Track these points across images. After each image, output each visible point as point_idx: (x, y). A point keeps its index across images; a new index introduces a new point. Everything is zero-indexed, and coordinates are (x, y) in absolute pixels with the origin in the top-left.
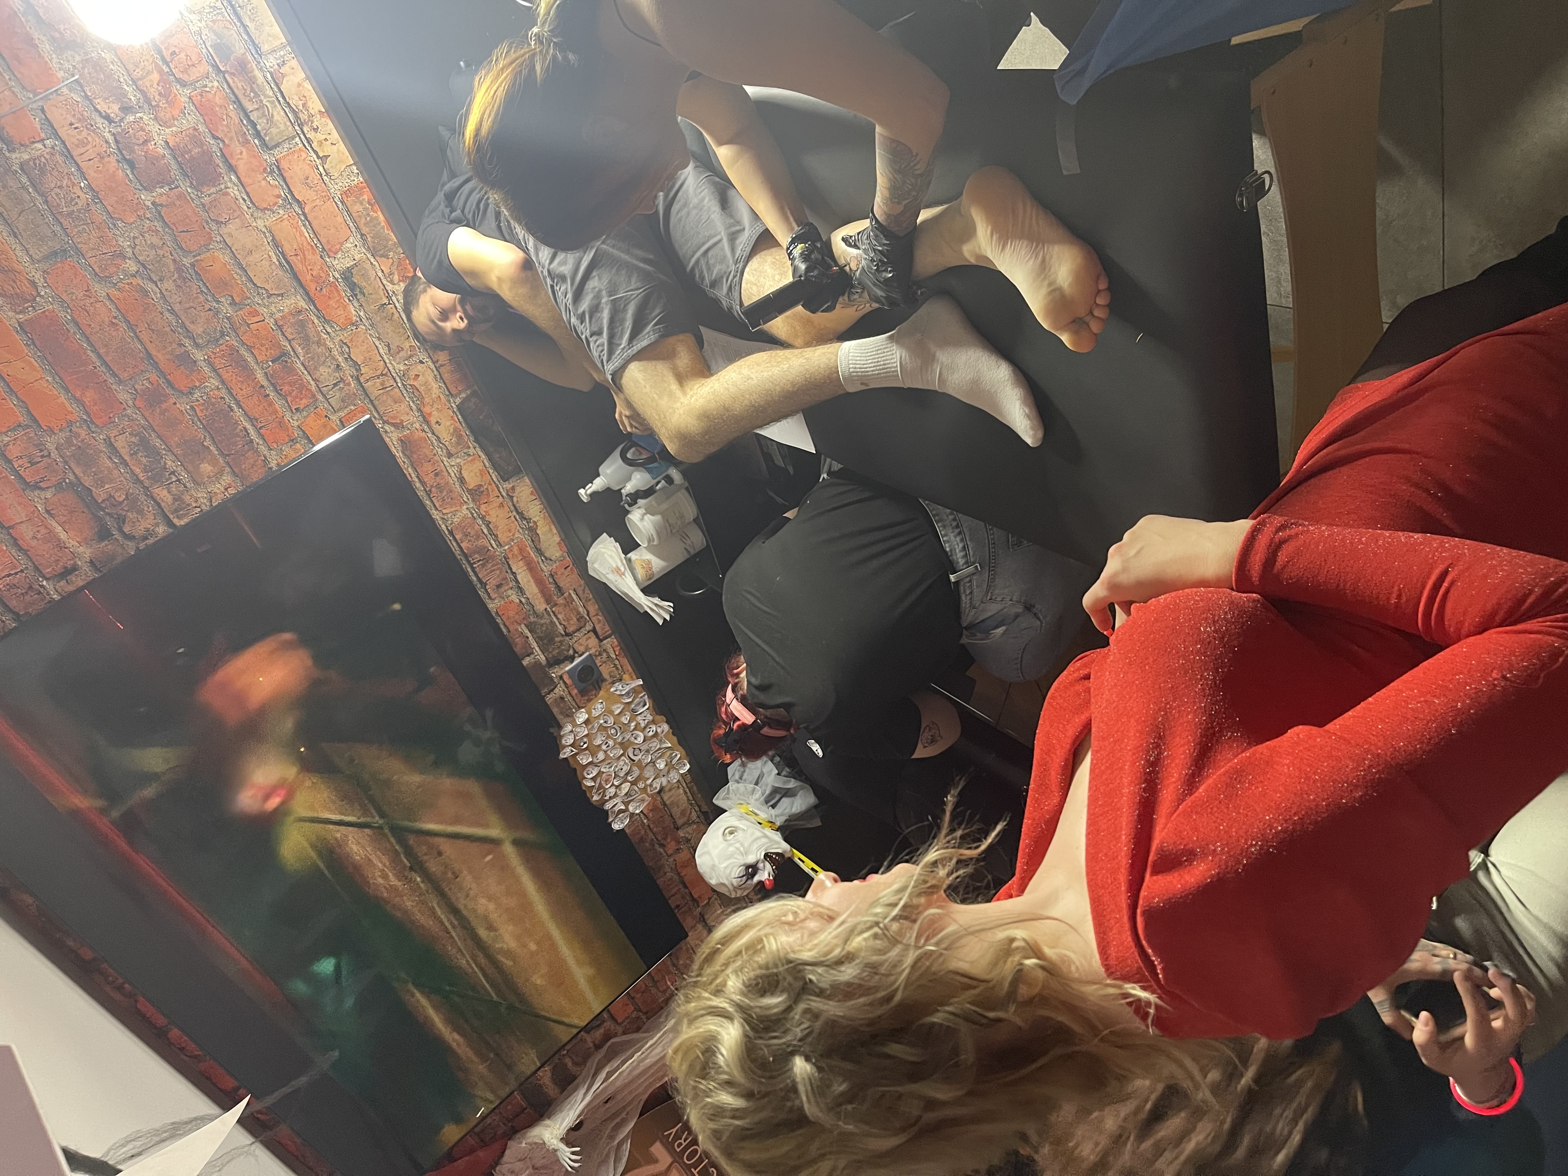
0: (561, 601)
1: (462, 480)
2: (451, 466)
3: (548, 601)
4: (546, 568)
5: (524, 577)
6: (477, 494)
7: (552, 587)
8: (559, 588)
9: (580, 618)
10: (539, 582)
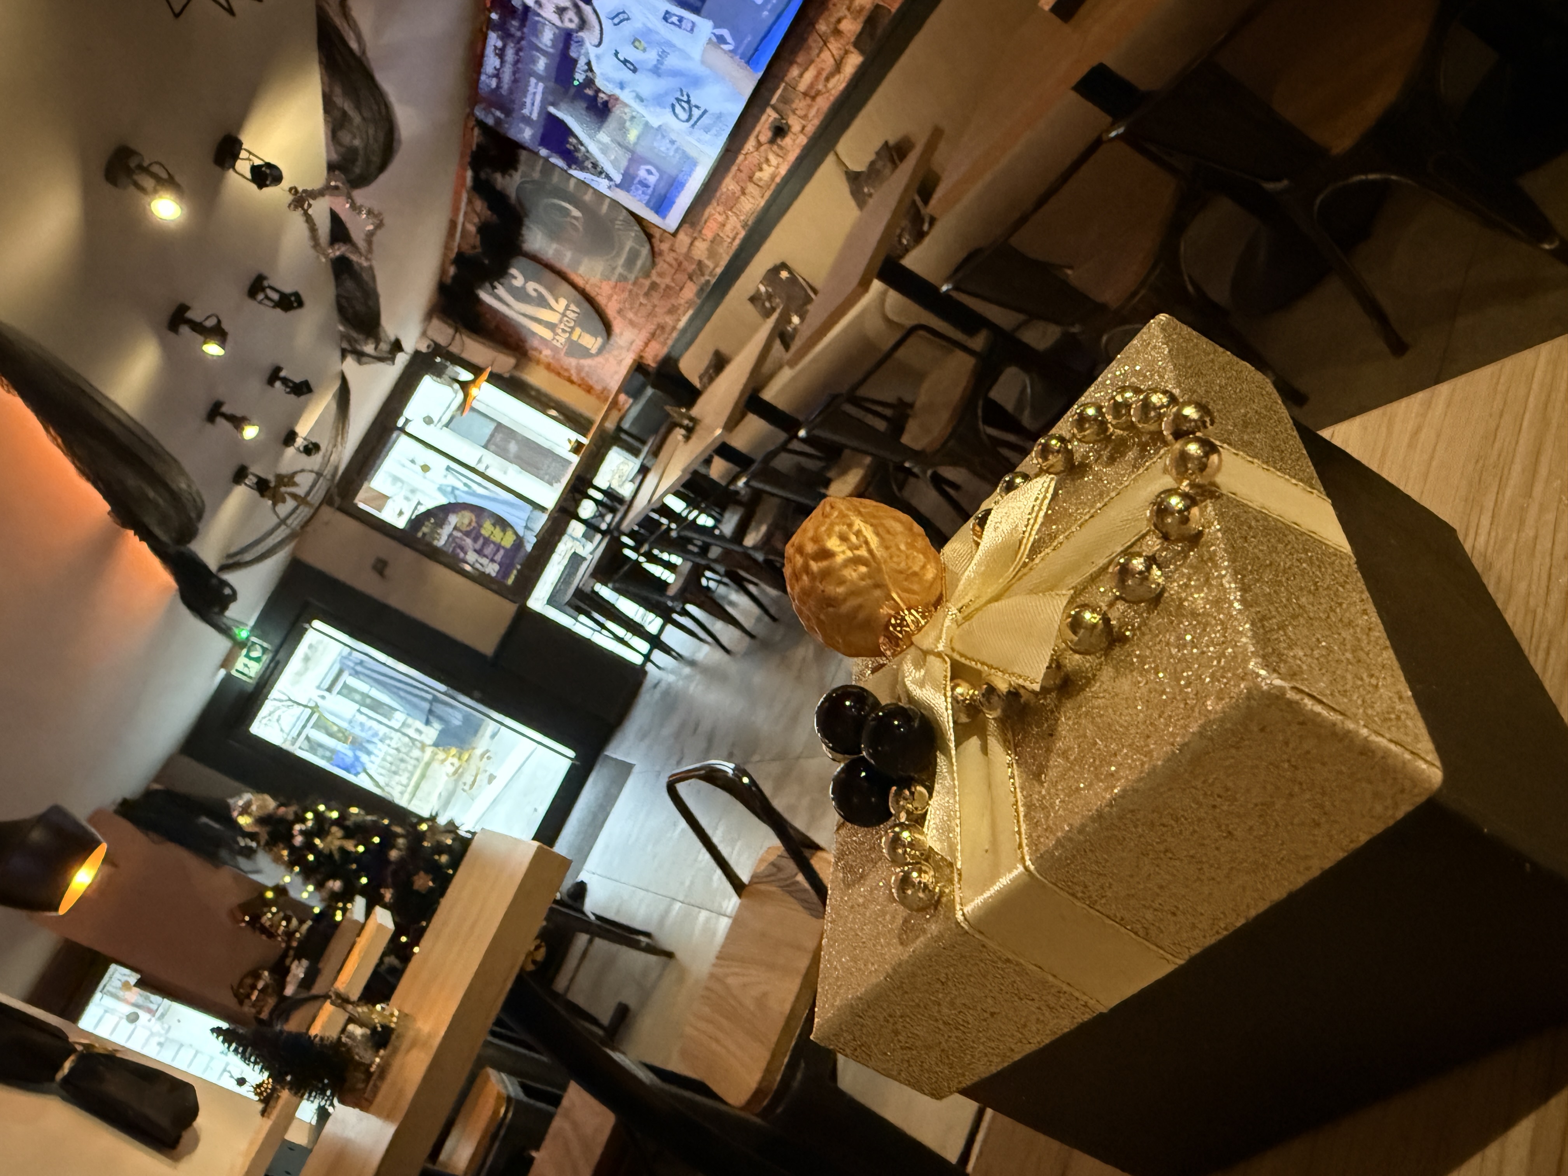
1: (839, 21)
2: (843, 11)
5: (809, 76)
6: (837, 32)
10: (811, 86)
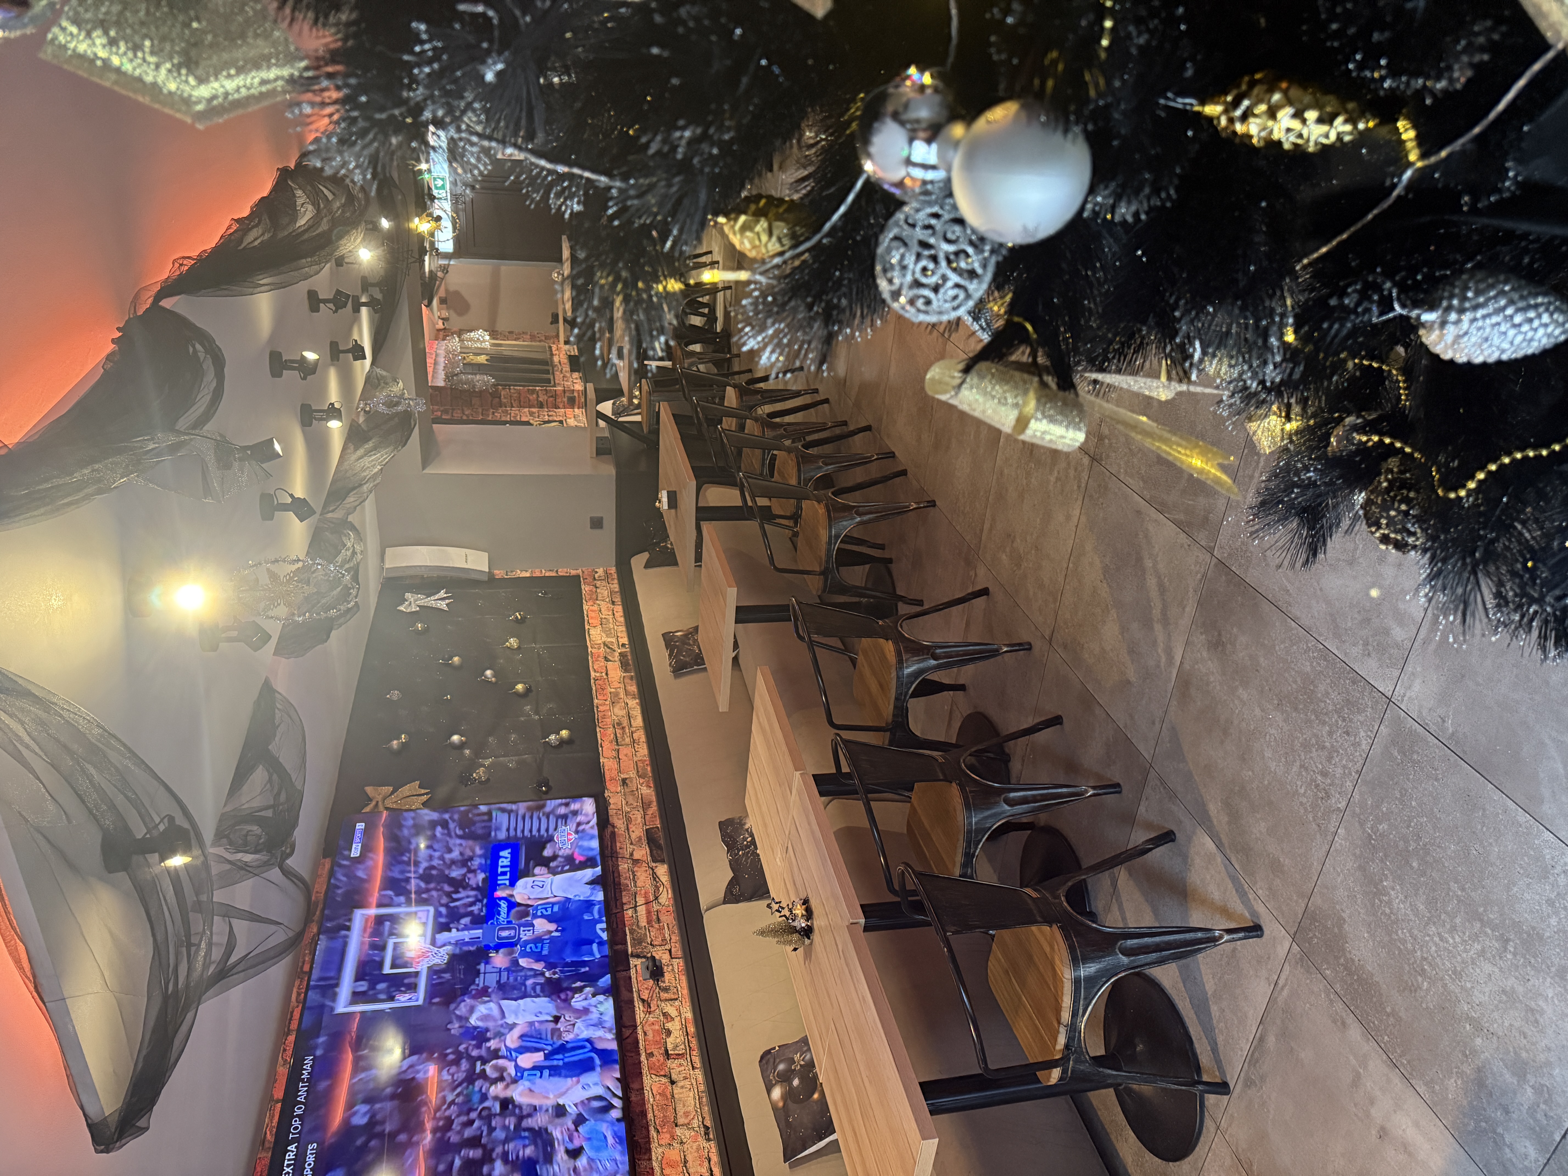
0: (656, 926)
1: (632, 854)
2: (630, 848)
3: (649, 922)
4: (656, 907)
6: (636, 862)
7: (655, 917)
8: (659, 920)
9: (664, 940)
10: (649, 912)
